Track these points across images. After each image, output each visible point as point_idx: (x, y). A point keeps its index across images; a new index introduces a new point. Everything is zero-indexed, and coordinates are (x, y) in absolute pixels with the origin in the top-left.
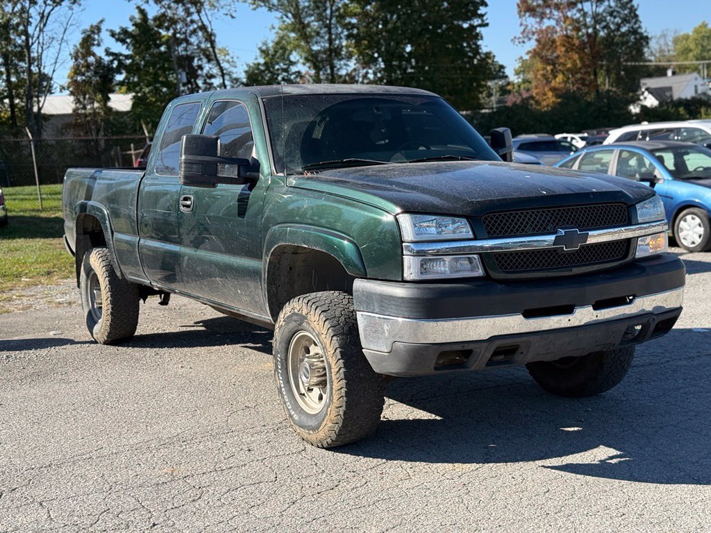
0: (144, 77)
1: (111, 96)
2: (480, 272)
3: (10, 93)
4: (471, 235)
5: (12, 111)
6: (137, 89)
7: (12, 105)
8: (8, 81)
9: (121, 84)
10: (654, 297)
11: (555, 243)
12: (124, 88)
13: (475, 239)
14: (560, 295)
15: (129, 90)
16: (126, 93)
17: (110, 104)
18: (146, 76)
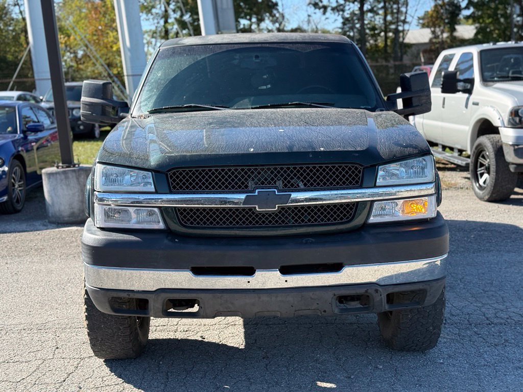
0: (485, 11)
1: (457, 27)
2: (161, 226)
3: (386, 27)
4: (152, 188)
5: (386, 41)
6: (481, 21)
7: (386, 38)
8: (385, 19)
9: (467, 18)
10: (377, 267)
11: (246, 201)
12: (471, 21)
13: (156, 192)
14: (239, 256)
15: (474, 22)
16: (472, 24)
17: (456, 34)
18: (488, 10)
